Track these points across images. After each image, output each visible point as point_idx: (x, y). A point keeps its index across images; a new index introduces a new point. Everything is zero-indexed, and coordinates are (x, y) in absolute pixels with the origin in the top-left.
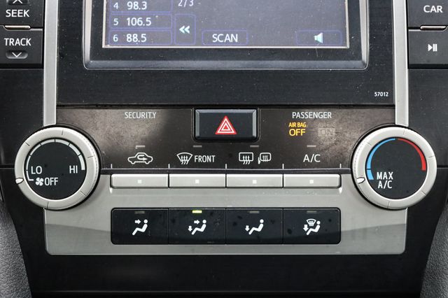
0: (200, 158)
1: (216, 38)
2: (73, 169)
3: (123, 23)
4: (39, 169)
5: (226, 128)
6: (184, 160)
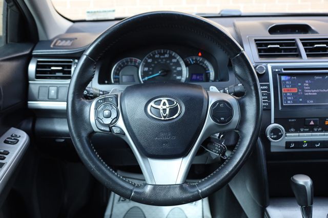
0: (305, 130)
1: (308, 102)
2: (280, 134)
3: (287, 98)
4: (272, 134)
5: (312, 123)
6: (302, 130)
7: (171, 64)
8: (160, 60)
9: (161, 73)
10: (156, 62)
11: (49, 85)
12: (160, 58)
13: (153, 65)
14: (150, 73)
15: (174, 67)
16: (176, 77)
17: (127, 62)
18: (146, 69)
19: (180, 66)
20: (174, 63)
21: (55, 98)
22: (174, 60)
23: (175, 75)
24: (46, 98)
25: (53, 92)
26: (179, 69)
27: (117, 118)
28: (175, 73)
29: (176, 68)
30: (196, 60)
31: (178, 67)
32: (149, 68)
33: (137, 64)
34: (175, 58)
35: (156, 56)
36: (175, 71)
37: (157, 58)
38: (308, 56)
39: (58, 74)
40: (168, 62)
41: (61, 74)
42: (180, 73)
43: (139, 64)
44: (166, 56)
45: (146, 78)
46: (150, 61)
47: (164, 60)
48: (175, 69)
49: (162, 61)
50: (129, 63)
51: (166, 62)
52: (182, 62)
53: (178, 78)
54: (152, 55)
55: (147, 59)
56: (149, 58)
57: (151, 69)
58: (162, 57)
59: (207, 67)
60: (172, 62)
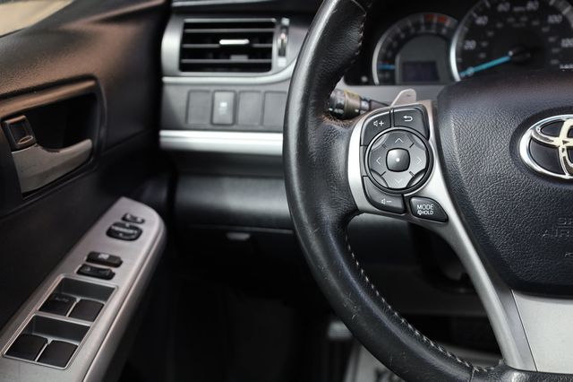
7: (545, 30)
8: (511, 20)
9: (514, 55)
10: (499, 25)
11: (212, 89)
12: (510, 13)
13: (490, 34)
14: (482, 56)
15: (552, 39)
16: (558, 66)
17: (417, 26)
18: (471, 45)
19: (571, 35)
20: (554, 26)
21: (229, 120)
22: (554, 19)
23: (554, 62)
24: (206, 123)
25: (223, 105)
27: (427, 172)
28: (555, 56)
29: (559, 41)
31: (565, 37)
32: (478, 41)
33: (444, 31)
34: (556, 11)
35: (502, 8)
36: (555, 50)
37: (503, 13)
39: (235, 59)
40: (535, 23)
41: (243, 59)
43: (452, 32)
44: (531, 6)
45: (471, 71)
46: (481, 21)
47: (524, 19)
48: (557, 44)
49: (517, 21)
50: (423, 29)
51: (529, 23)
54: (488, 5)
55: (475, 15)
56: (481, 14)
57: (484, 44)
58: (517, 9)
60: (546, 24)
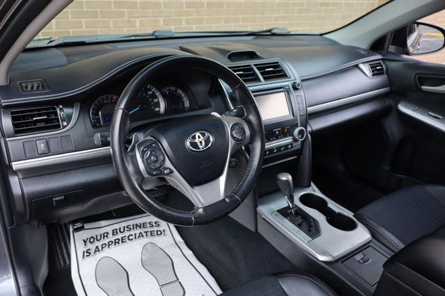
0: (274, 138)
9: (140, 107)
11: (35, 139)
15: (150, 100)
16: (154, 109)
17: (103, 100)
19: (156, 97)
20: (150, 95)
21: (47, 151)
22: (150, 93)
23: (153, 107)
24: (36, 154)
25: (42, 146)
26: (156, 100)
28: (153, 105)
30: (169, 90)
31: (154, 98)
34: (150, 90)
36: (152, 103)
38: (264, 78)
39: (39, 125)
40: (144, 95)
41: (43, 125)
42: (158, 105)
48: (153, 101)
51: (142, 95)
52: (158, 94)
53: (157, 109)
59: (180, 95)
60: (147, 95)
